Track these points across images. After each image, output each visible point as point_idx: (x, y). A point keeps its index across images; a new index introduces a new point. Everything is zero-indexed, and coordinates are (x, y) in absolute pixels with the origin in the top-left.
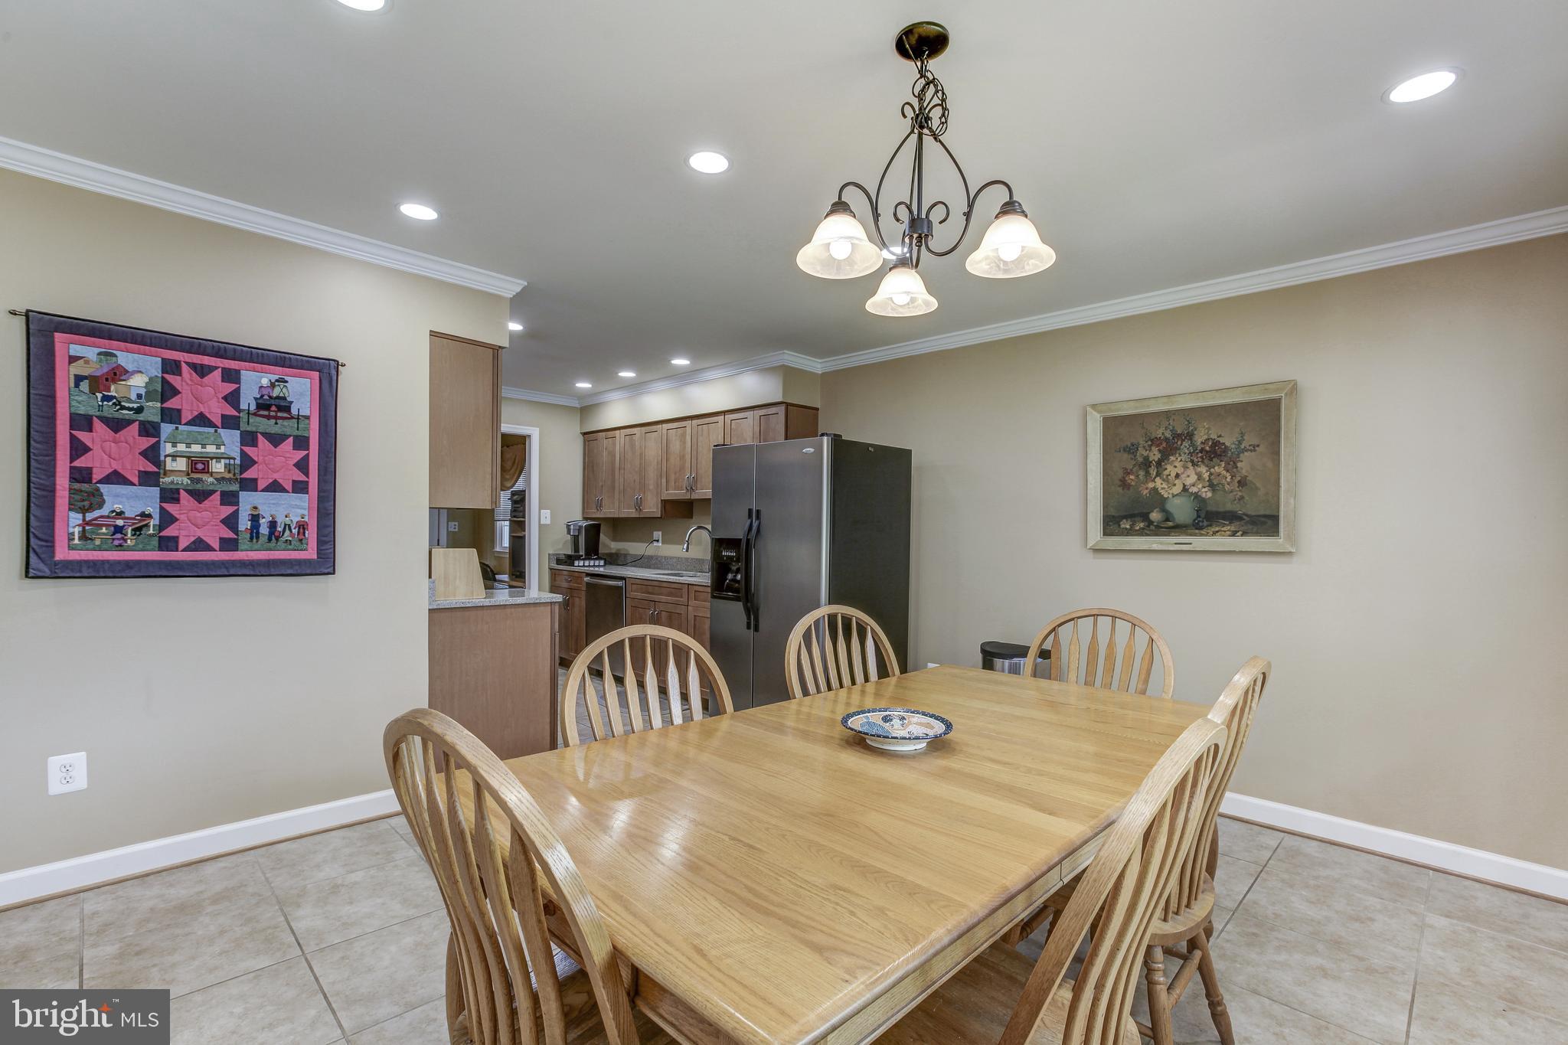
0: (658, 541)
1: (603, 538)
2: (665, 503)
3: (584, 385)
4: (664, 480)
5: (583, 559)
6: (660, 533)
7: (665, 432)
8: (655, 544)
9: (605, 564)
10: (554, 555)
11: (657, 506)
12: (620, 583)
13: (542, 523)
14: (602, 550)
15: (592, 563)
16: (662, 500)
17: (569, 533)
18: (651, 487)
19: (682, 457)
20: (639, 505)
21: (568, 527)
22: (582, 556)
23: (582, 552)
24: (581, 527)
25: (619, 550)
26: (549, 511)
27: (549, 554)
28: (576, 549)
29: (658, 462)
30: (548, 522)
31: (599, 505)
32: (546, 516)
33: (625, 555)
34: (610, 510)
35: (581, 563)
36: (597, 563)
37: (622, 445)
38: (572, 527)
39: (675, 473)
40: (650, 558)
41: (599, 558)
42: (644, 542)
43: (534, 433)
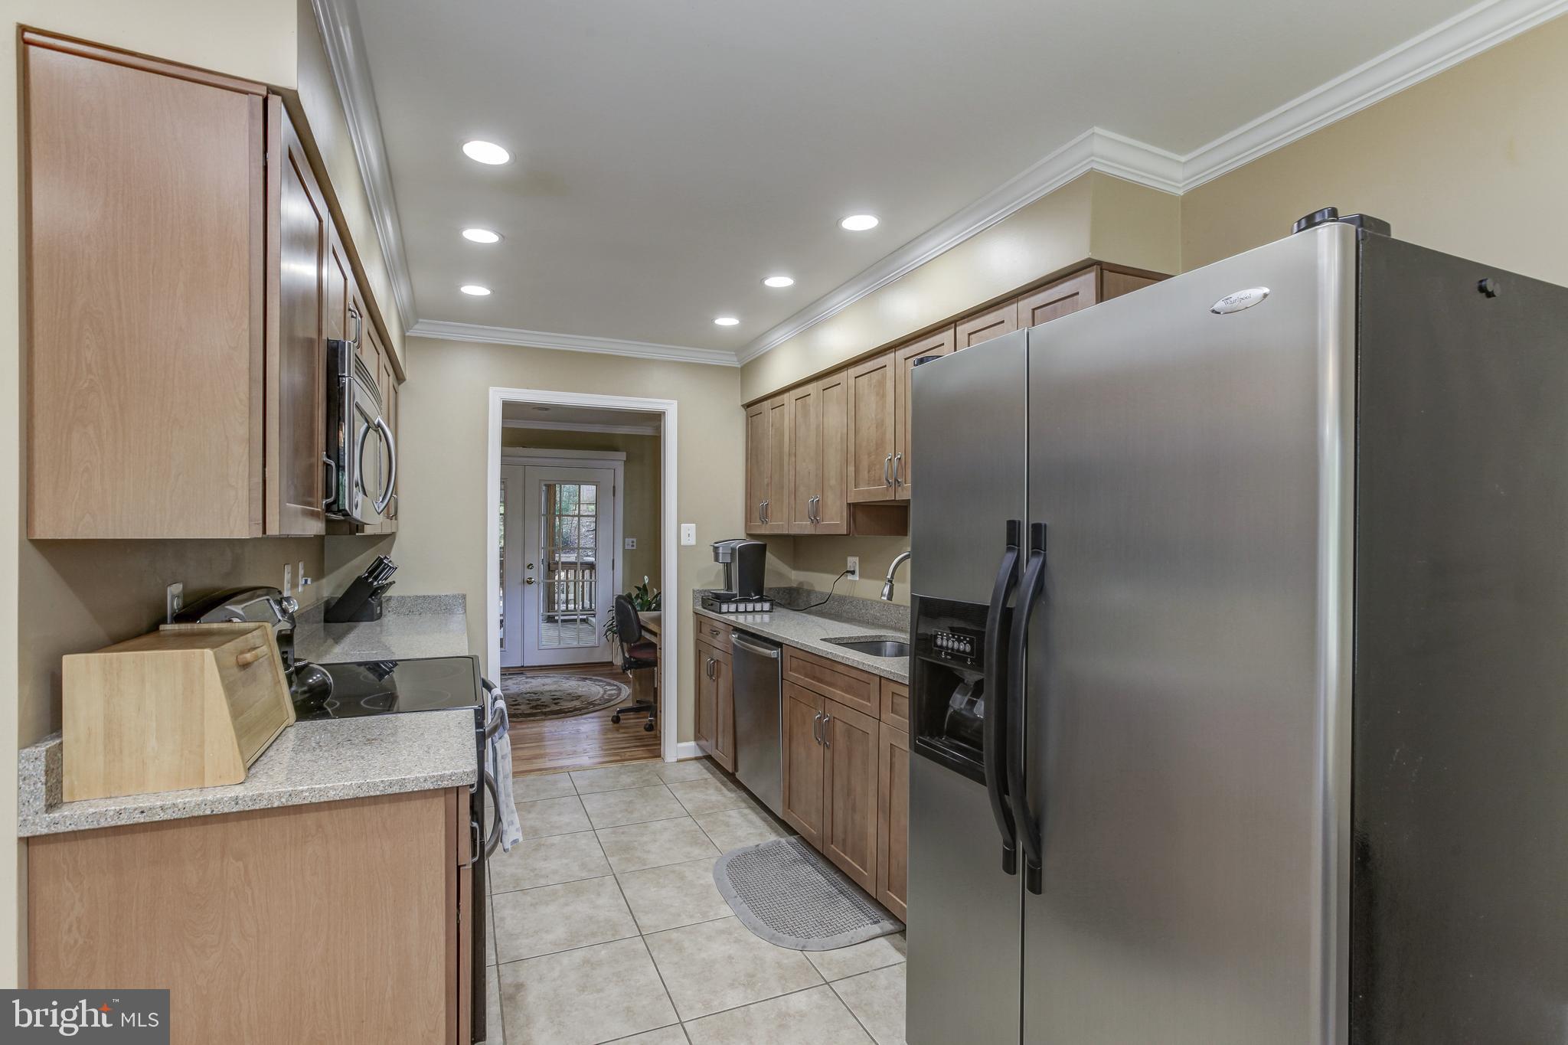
0: (853, 573)
1: (780, 566)
2: (854, 508)
3: (727, 321)
4: (851, 468)
5: (736, 602)
6: (856, 559)
7: (852, 382)
8: (850, 577)
9: (772, 605)
10: (701, 591)
11: (842, 516)
12: (773, 653)
13: (683, 542)
14: (770, 582)
15: (750, 607)
16: (849, 505)
17: (717, 559)
18: (833, 482)
19: (880, 425)
20: (815, 515)
21: (716, 549)
22: (735, 596)
23: (735, 591)
24: (733, 549)
25: (801, 583)
26: (693, 525)
27: (694, 591)
28: (729, 587)
29: (841, 438)
30: (692, 541)
31: (764, 516)
32: (689, 534)
33: (809, 592)
34: (782, 523)
35: (733, 608)
36: (758, 607)
37: (792, 416)
38: (721, 550)
39: (869, 455)
40: (842, 600)
41: (761, 600)
42: (832, 572)
43: (671, 409)
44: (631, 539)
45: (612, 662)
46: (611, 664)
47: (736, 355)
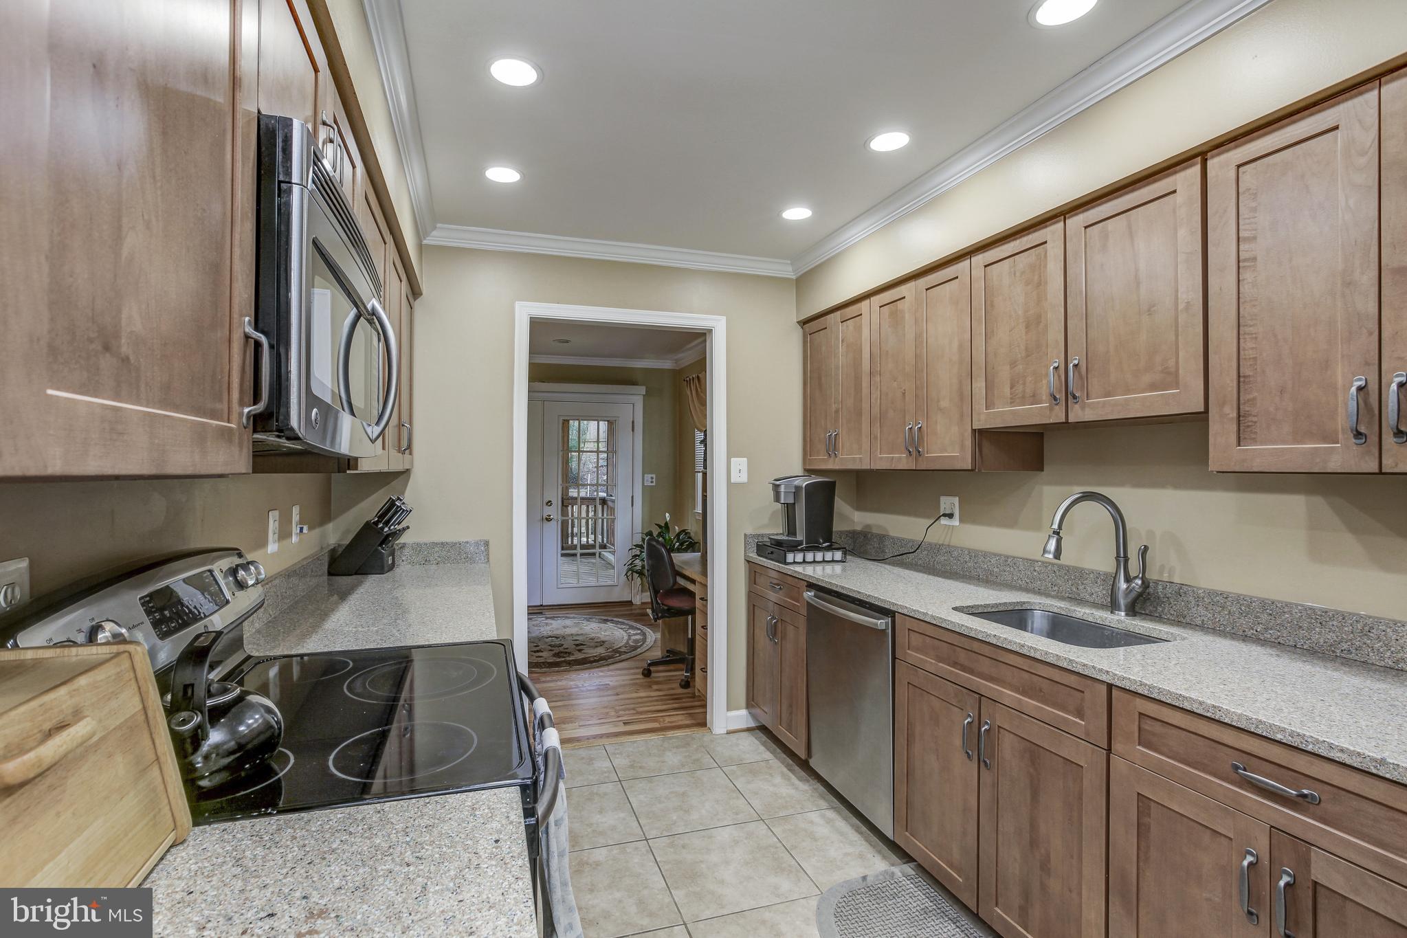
0: (950, 516)
1: (841, 506)
2: (981, 435)
3: (797, 213)
4: (980, 385)
5: (802, 550)
6: (956, 500)
7: (978, 272)
8: (944, 521)
9: (845, 554)
10: (754, 536)
11: (962, 447)
12: (881, 623)
13: (735, 478)
14: (838, 526)
15: (819, 556)
16: (974, 431)
17: (777, 499)
18: (944, 404)
19: (1034, 322)
20: (915, 445)
21: (776, 488)
22: (800, 543)
23: (801, 536)
24: (798, 488)
25: (868, 526)
26: (745, 459)
27: (745, 535)
28: (791, 530)
29: (961, 346)
30: (744, 478)
31: (832, 448)
32: (740, 470)
33: (882, 538)
34: (853, 456)
35: (799, 557)
36: (829, 556)
37: (875, 327)
38: (782, 489)
39: (1013, 364)
40: (936, 548)
41: (829, 548)
42: (928, 517)
43: (719, 326)
44: (650, 476)
45: (631, 602)
46: (630, 603)
47: (791, 264)
